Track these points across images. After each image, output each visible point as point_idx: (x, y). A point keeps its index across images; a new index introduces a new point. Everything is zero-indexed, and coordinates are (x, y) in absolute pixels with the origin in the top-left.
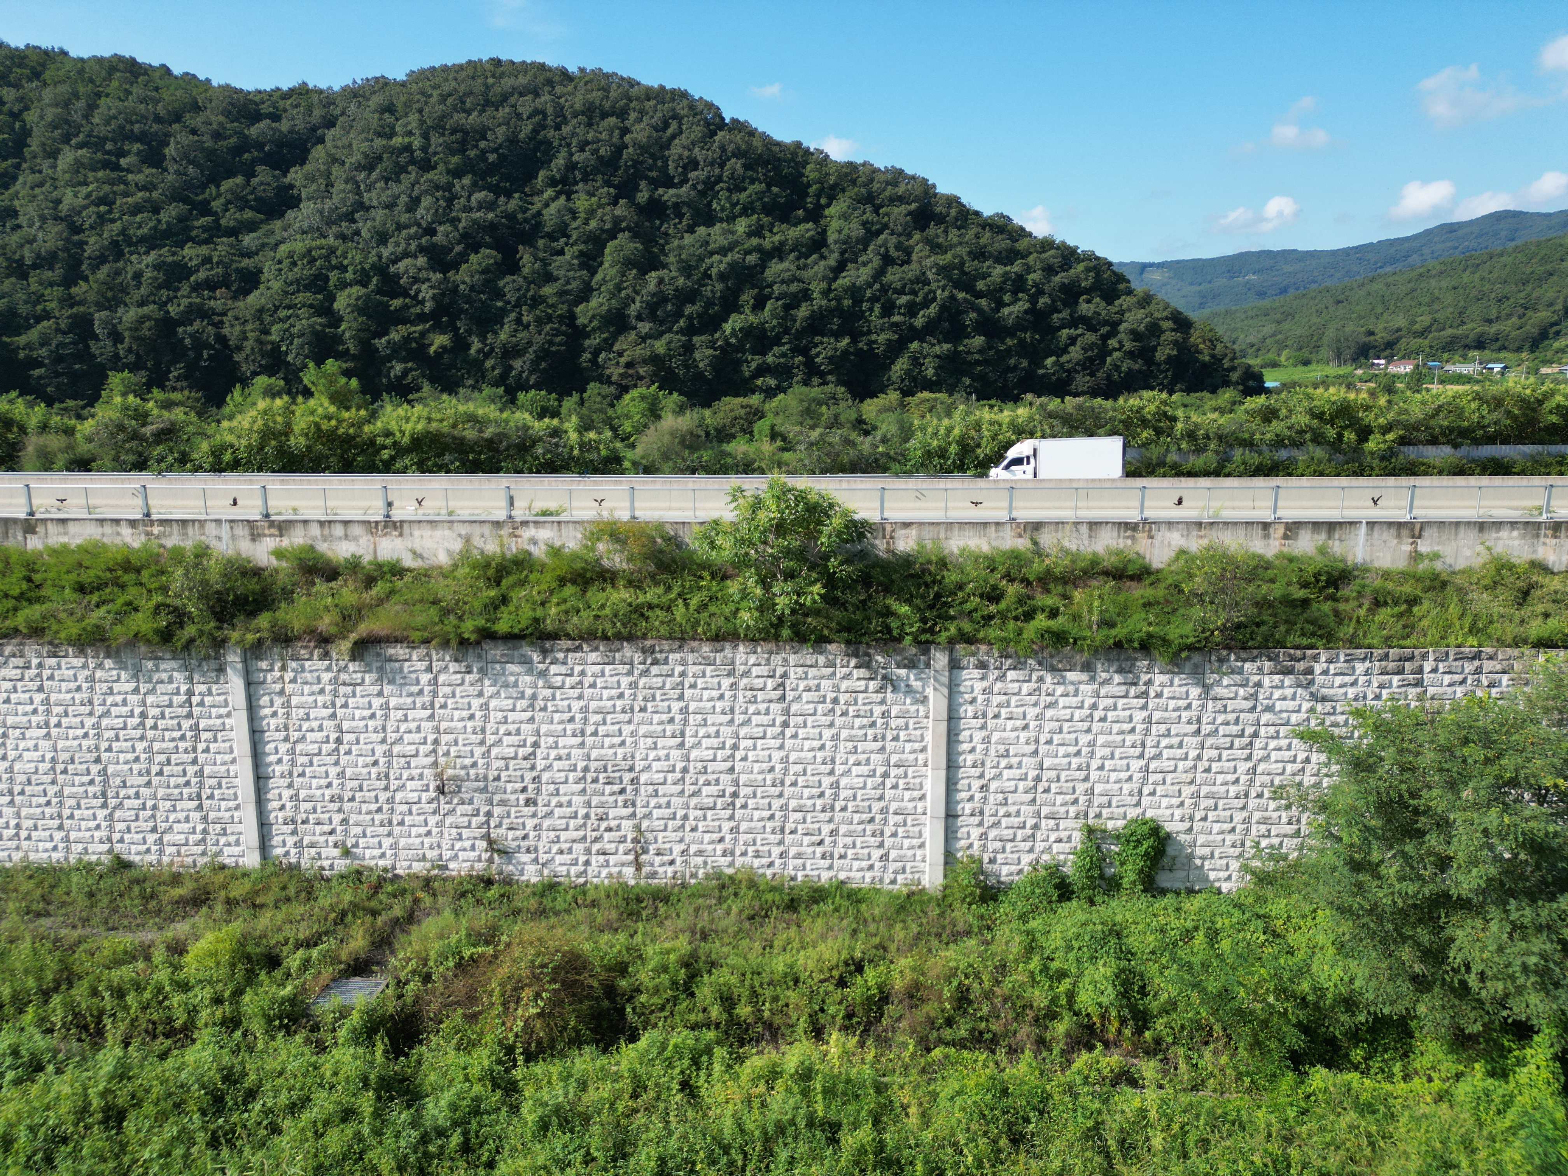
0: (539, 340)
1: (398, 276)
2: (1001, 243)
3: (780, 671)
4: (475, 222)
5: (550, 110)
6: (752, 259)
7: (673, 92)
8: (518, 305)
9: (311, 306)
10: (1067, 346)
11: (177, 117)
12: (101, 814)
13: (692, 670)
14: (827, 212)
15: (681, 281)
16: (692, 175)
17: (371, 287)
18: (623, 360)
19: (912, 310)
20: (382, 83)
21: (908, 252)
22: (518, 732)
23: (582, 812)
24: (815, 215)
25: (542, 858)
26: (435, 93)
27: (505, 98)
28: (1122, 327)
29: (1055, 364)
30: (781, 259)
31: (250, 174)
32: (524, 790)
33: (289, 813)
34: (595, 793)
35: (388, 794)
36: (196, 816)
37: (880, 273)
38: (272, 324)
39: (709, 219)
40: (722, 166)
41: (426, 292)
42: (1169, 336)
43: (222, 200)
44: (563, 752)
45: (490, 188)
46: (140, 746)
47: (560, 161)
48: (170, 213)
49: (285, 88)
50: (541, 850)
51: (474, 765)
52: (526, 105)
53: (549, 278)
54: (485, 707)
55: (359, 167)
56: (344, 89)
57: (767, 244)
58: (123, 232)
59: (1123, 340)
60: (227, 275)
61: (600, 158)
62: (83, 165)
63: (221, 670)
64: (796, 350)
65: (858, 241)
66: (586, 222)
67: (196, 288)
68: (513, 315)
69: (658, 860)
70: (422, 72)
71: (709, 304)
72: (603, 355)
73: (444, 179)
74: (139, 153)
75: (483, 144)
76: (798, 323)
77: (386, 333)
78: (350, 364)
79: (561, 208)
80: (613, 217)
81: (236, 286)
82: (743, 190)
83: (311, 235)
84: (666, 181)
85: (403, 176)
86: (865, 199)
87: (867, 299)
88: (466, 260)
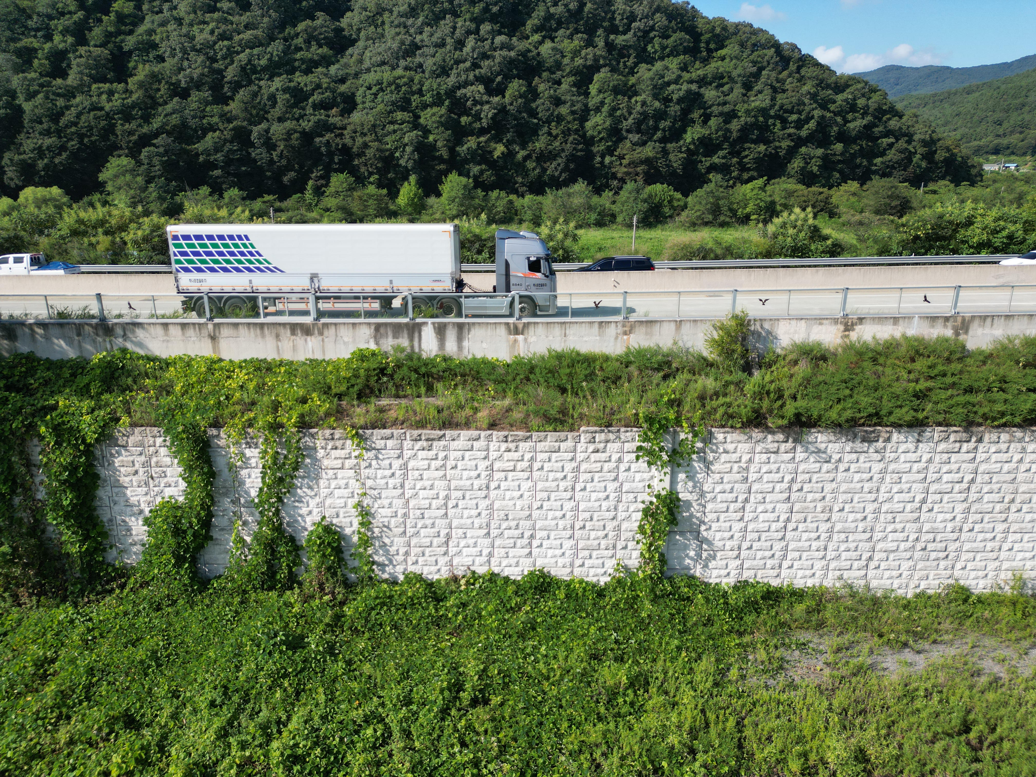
0: (567, 147)
1: (463, 100)
4: (504, 58)
6: (694, 87)
8: (548, 122)
9: (408, 122)
10: (885, 150)
14: (716, 54)
16: (634, 25)
17: (446, 108)
18: (624, 162)
19: (799, 125)
21: (783, 83)
28: (916, 137)
29: (880, 162)
30: (709, 88)
31: (312, 18)
38: (386, 135)
39: (648, 59)
40: (653, 18)
41: (487, 112)
43: (300, 39)
47: (540, 13)
48: (276, 48)
55: (406, 15)
57: (695, 76)
58: (248, 62)
60: (334, 98)
61: (569, 11)
64: (732, 154)
65: (751, 75)
66: (572, 59)
67: (316, 107)
68: (546, 129)
71: (674, 120)
72: (607, 160)
73: (472, 25)
76: (735, 134)
77: (459, 142)
78: (442, 167)
79: (553, 49)
80: (595, 55)
81: (342, 106)
82: (668, 37)
83: (387, 67)
84: (614, 30)
85: (442, 22)
86: (742, 45)
87: (772, 117)
88: (506, 87)
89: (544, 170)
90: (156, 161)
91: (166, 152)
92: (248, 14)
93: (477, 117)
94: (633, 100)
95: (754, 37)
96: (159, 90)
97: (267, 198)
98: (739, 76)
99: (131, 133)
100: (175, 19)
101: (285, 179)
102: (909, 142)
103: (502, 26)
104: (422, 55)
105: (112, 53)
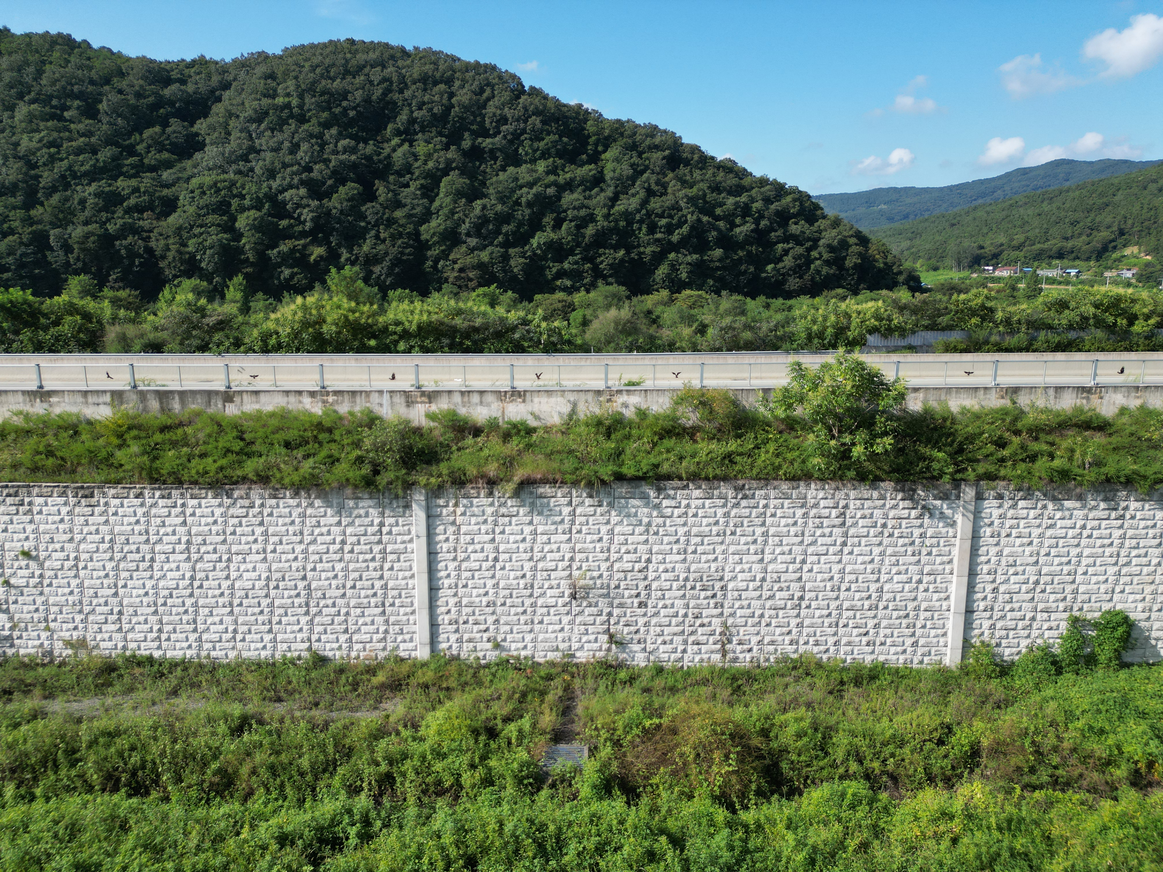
0: (394, 251)
1: (284, 203)
2: (731, 181)
3: (842, 503)
4: (342, 162)
5: (395, 79)
6: (551, 191)
7: (486, 66)
8: (377, 225)
9: (219, 225)
10: (782, 256)
11: (107, 81)
12: (304, 620)
13: (773, 503)
14: (603, 156)
15: (499, 207)
16: (504, 128)
17: (264, 211)
18: (457, 266)
19: (670, 229)
20: (263, 57)
21: (665, 186)
22: (635, 551)
23: (682, 612)
24: (594, 158)
25: (650, 647)
26: (307, 65)
27: (360, 68)
28: (821, 242)
29: (774, 269)
30: (572, 192)
31: (165, 125)
32: (638, 595)
33: (453, 615)
34: (693, 597)
35: (532, 600)
36: (379, 620)
37: (645, 203)
38: (189, 238)
39: (517, 162)
40: (526, 121)
41: (307, 215)
42: (855, 249)
43: (145, 144)
44: (669, 566)
45: (351, 137)
46: (339, 566)
47: (403, 117)
48: (105, 154)
49: (188, 60)
50: (649, 641)
51: (600, 576)
52: (376, 75)
53: (399, 205)
54: (611, 532)
55: (251, 120)
56: (234, 61)
57: (561, 180)
58: (70, 168)
59: (822, 252)
60: (152, 202)
61: (434, 115)
62: (35, 116)
63: (407, 506)
64: (586, 259)
65: (628, 178)
66: (425, 163)
67: (128, 211)
68: (373, 233)
69: (739, 648)
70: (295, 48)
71: (520, 224)
72: (441, 263)
73: (317, 130)
74: (78, 108)
75: (345, 104)
76: (588, 239)
77: (276, 245)
78: (249, 270)
79: (408, 152)
80: (446, 159)
81: (158, 210)
82: (541, 140)
83: (216, 171)
84: (482, 133)
85: (285, 127)
86: (632, 147)
87: (637, 222)
88: (335, 191)
93: (299, 221)
94: (473, 204)
95: (648, 139)
98: (614, 179)
102: (814, 248)
104: (256, 159)
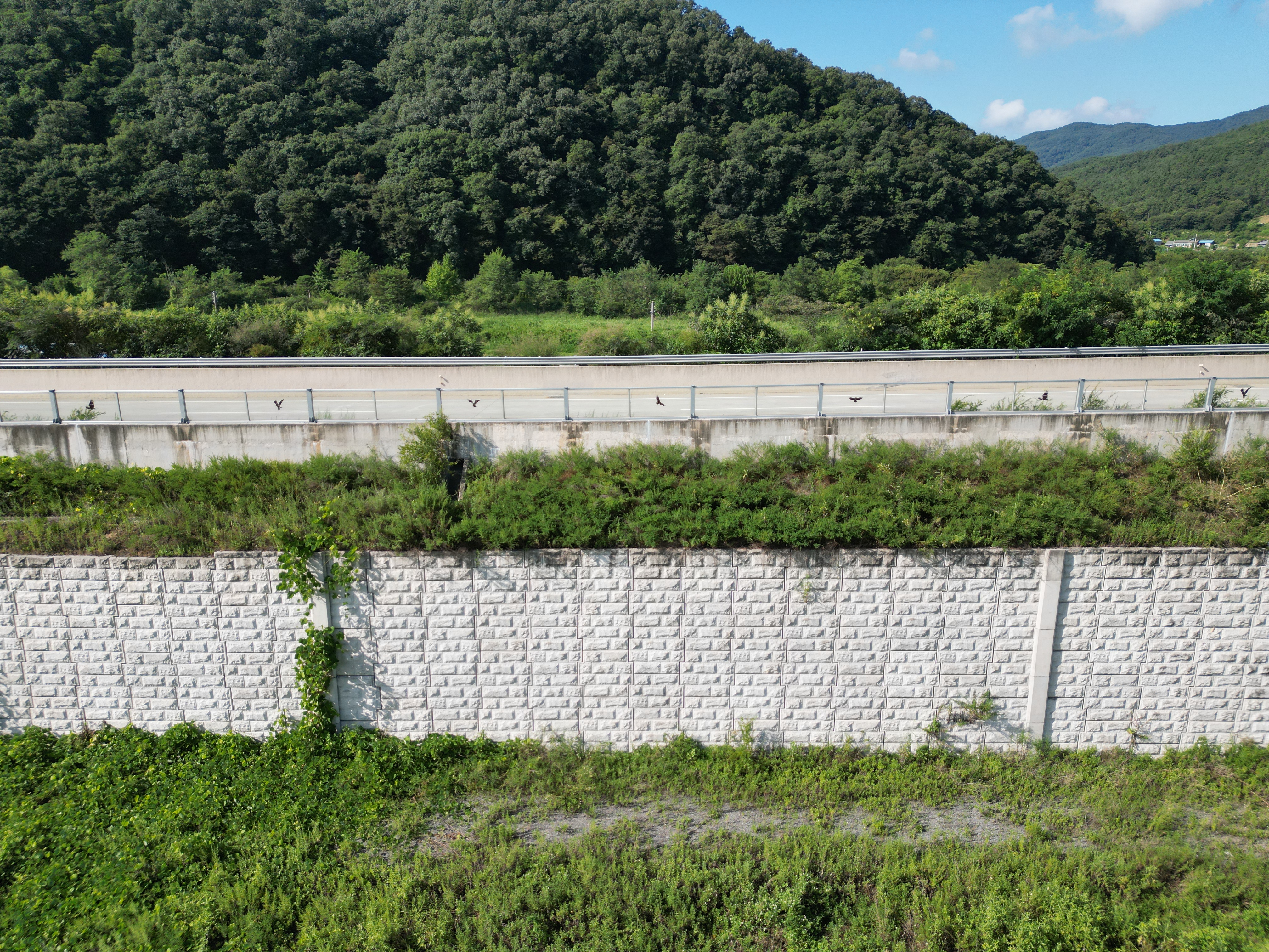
0: (641, 220)
1: (515, 164)
4: (567, 115)
6: (797, 149)
8: (619, 190)
9: (447, 190)
10: (1032, 224)
14: (827, 111)
16: (727, 76)
17: (494, 173)
18: (710, 238)
19: (925, 194)
28: (1070, 209)
29: (1026, 239)
30: (816, 150)
31: (339, 67)
37: (893, 164)
38: (418, 205)
39: (744, 116)
40: (750, 69)
41: (544, 179)
43: (324, 91)
47: (613, 61)
48: (291, 102)
55: (450, 64)
59: (1071, 219)
60: (359, 162)
61: (648, 59)
62: (197, 54)
64: (843, 228)
66: (651, 116)
72: (690, 235)
73: (529, 76)
74: (238, 44)
76: (845, 205)
77: (510, 214)
78: (488, 243)
79: (628, 104)
80: (677, 112)
81: (368, 171)
82: (768, 90)
83: (424, 125)
84: (703, 81)
85: (493, 72)
86: (859, 100)
87: (891, 185)
88: (568, 149)
89: (614, 247)
90: (134, 236)
91: (149, 225)
92: (258, 62)
93: (533, 184)
94: (722, 165)
95: (873, 91)
96: (144, 152)
97: (268, 279)
98: (853, 136)
99: (106, 203)
100: (170, 68)
101: (295, 257)
102: (1061, 215)
103: (569, 76)
104: (468, 111)
105: (89, 108)
